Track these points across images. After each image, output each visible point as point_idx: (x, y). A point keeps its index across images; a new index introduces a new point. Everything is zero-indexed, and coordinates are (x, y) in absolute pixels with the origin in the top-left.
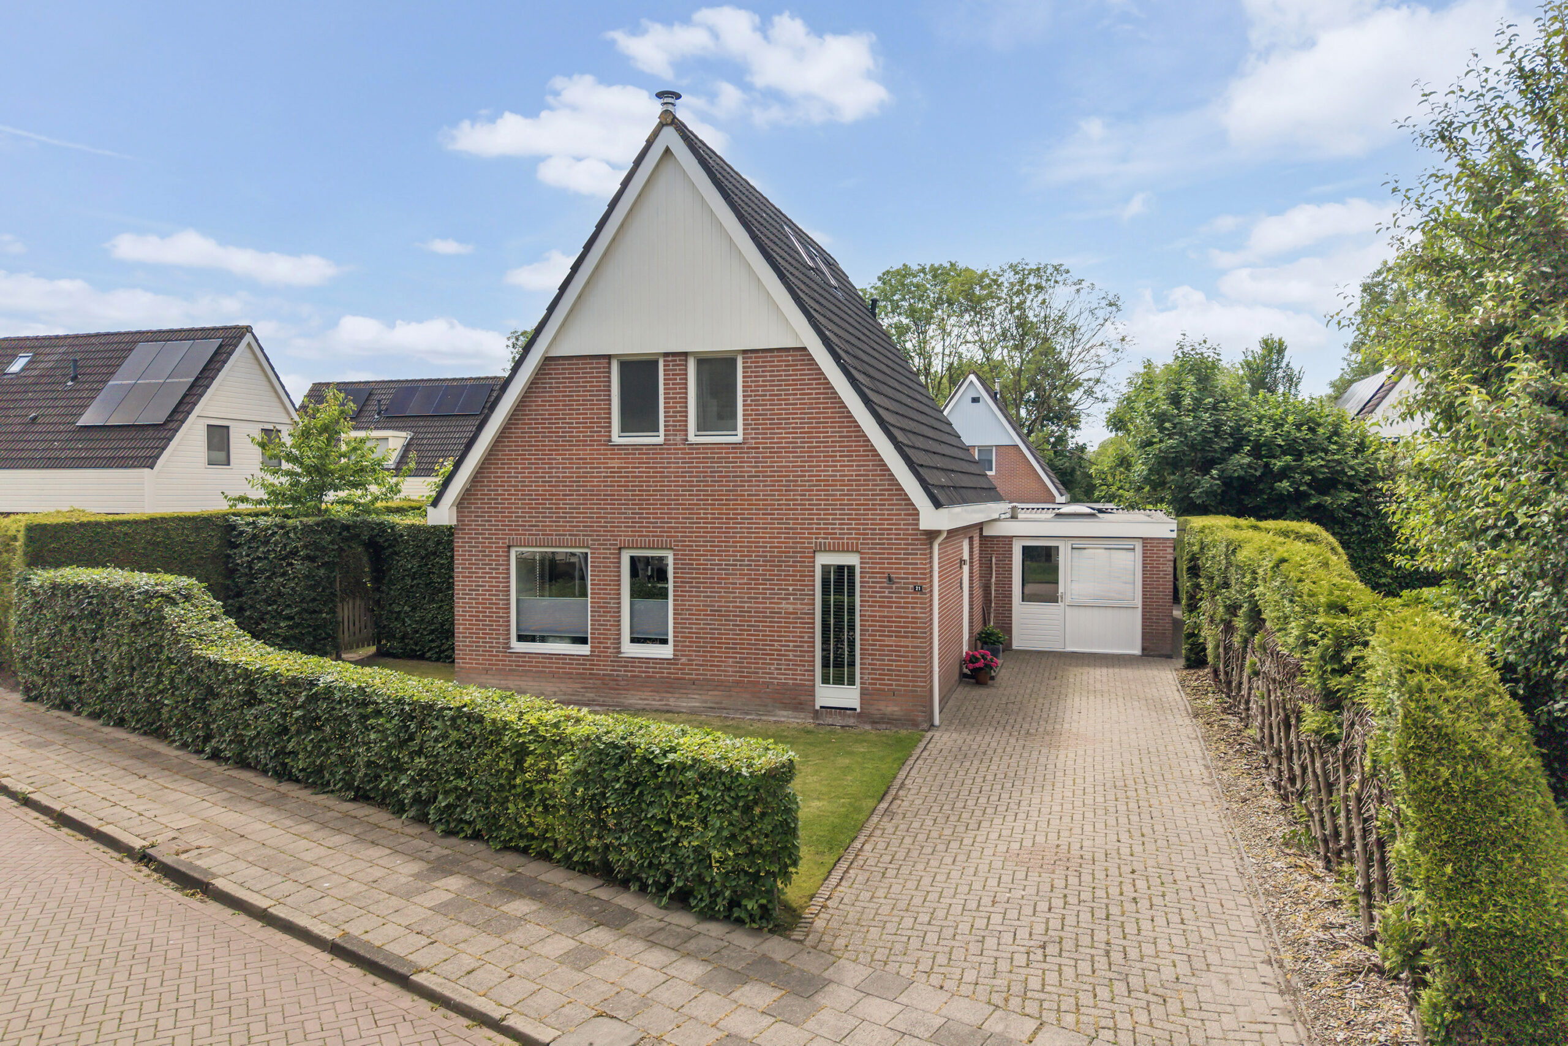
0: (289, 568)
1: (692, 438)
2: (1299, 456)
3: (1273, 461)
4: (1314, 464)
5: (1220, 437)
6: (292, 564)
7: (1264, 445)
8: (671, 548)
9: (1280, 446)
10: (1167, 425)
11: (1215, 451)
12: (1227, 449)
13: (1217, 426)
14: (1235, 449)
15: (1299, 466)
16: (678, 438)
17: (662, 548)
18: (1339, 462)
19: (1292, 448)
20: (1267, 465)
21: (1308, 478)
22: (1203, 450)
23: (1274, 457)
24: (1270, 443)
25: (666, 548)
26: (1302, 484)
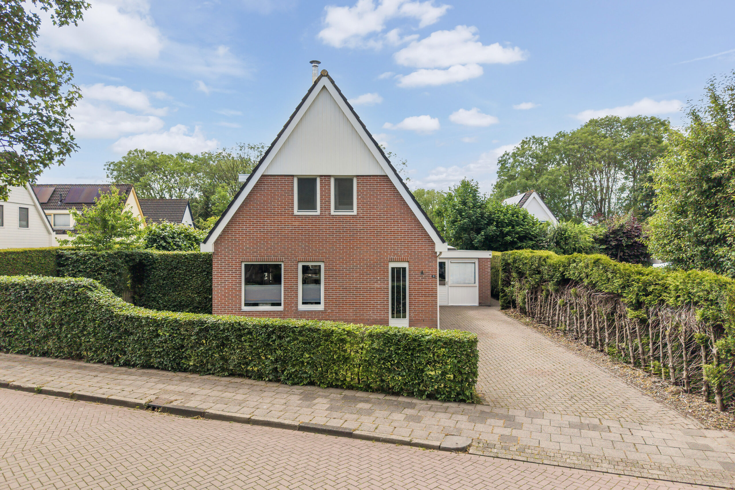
0: (99, 276)
1: (333, 212)
2: (513, 227)
3: (504, 229)
4: (519, 230)
5: (483, 219)
6: (101, 274)
7: (500, 222)
8: (323, 262)
9: (506, 223)
10: (463, 214)
11: (481, 225)
12: (486, 224)
13: (482, 214)
14: (490, 223)
15: (513, 231)
16: (327, 212)
17: (319, 261)
18: (527, 229)
19: (510, 223)
20: (501, 230)
21: (517, 236)
22: (477, 224)
23: (503, 227)
24: (502, 222)
25: (321, 261)
26: (515, 238)
